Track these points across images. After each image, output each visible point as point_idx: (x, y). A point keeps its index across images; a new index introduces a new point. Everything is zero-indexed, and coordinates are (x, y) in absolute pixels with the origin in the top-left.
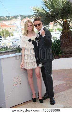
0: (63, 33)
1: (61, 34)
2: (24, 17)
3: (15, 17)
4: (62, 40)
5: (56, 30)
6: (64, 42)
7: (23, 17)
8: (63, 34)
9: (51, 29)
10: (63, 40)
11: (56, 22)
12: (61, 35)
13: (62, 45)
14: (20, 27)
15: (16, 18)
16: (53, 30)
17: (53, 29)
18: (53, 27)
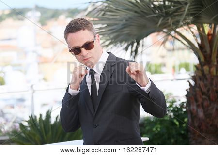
0: (200, 79)
1: (193, 83)
2: (50, 14)
3: (18, 13)
4: (195, 104)
5: (174, 68)
6: (201, 114)
7: (48, 15)
8: (199, 82)
9: (155, 65)
10: (198, 106)
11: (173, 33)
12: (190, 85)
13: (196, 124)
14: (34, 52)
15: (20, 16)
16: (163, 69)
17: (164, 65)
18: (163, 57)
